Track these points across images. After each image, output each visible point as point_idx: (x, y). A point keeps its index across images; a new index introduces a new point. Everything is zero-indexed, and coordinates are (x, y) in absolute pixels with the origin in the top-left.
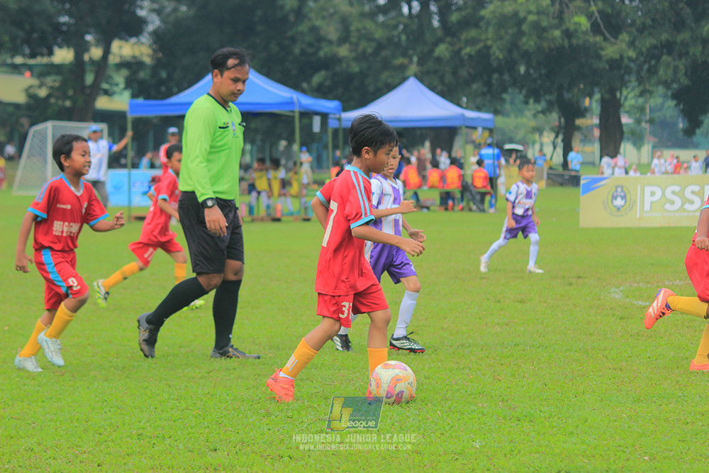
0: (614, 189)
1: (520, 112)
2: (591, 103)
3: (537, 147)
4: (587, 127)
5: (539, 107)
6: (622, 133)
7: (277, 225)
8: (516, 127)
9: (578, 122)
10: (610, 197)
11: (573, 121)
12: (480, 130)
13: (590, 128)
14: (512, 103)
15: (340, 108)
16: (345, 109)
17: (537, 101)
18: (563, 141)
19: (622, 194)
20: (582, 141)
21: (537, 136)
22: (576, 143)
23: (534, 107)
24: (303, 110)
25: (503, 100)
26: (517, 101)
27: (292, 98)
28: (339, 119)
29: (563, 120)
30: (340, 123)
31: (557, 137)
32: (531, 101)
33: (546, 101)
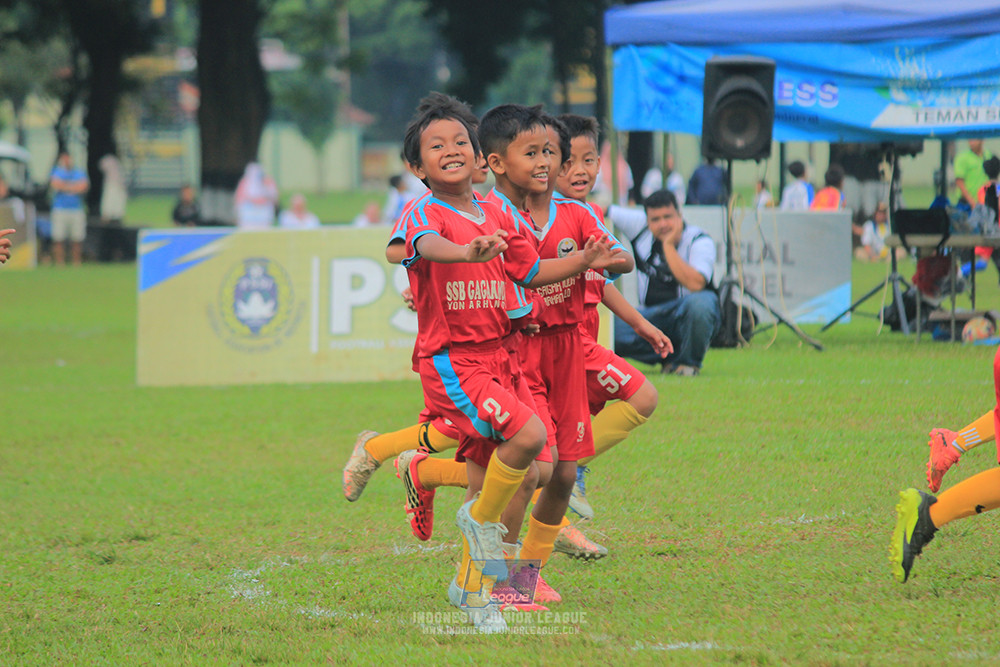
0: (239, 271)
2: (169, 7)
4: (160, 81)
5: (11, 21)
6: (265, 98)
9: (133, 66)
10: (229, 292)
11: (116, 64)
13: (169, 85)
18: (87, 123)
19: (265, 284)
20: (144, 123)
21: (6, 111)
22: (128, 132)
29: (83, 59)
31: (66, 111)
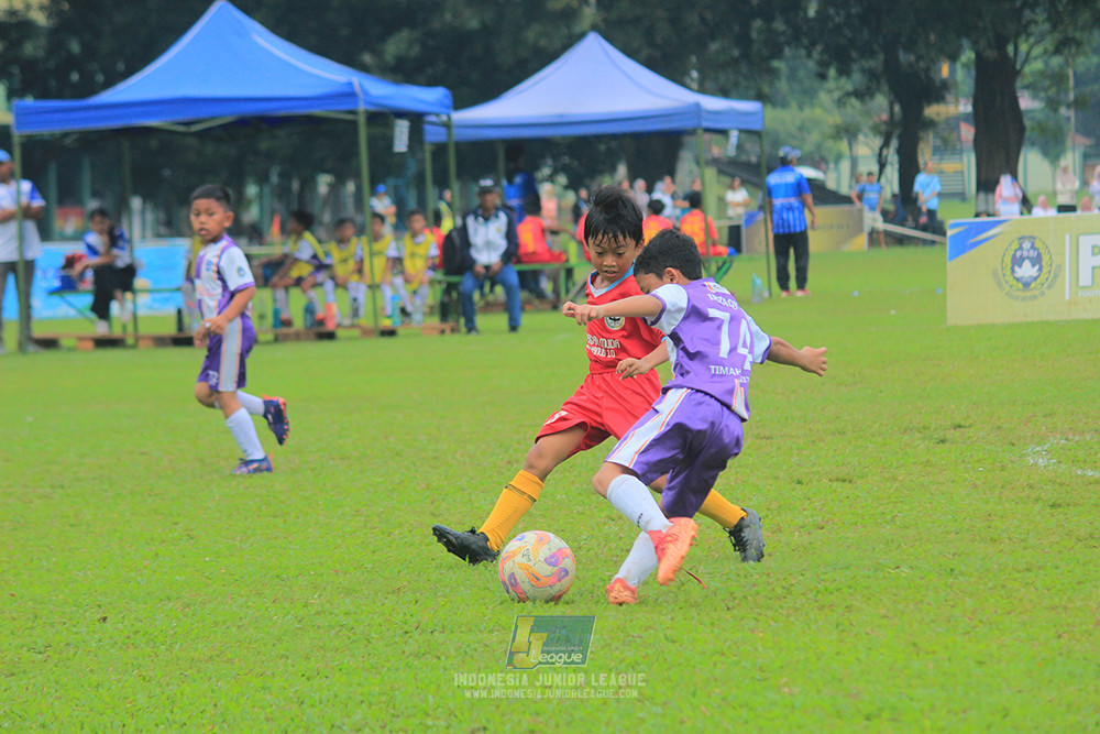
0: (1015, 246)
1: (808, 95)
2: (952, 71)
3: (845, 165)
4: (948, 120)
5: (847, 85)
6: (1021, 129)
8: (801, 128)
9: (932, 111)
10: (1008, 260)
11: (921, 111)
12: (734, 136)
13: (953, 124)
14: (792, 77)
15: (449, 102)
16: (460, 103)
17: (844, 71)
18: (899, 151)
19: (1033, 254)
20: (936, 150)
21: (843, 146)
22: (925, 154)
23: (836, 84)
24: (372, 109)
25: (774, 73)
26: (802, 73)
27: (350, 84)
28: (447, 125)
29: (897, 108)
30: (449, 134)
31: (886, 144)
32: (832, 72)
33: (863, 71)
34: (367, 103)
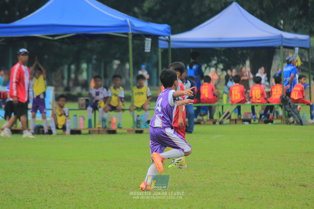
7: (112, 136)
12: (297, 50)
15: (169, 31)
16: (174, 32)
24: (135, 32)
27: (126, 21)
28: (168, 41)
30: (169, 45)
34: (132, 29)
